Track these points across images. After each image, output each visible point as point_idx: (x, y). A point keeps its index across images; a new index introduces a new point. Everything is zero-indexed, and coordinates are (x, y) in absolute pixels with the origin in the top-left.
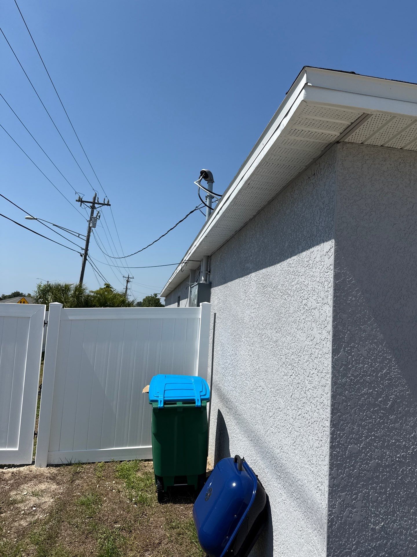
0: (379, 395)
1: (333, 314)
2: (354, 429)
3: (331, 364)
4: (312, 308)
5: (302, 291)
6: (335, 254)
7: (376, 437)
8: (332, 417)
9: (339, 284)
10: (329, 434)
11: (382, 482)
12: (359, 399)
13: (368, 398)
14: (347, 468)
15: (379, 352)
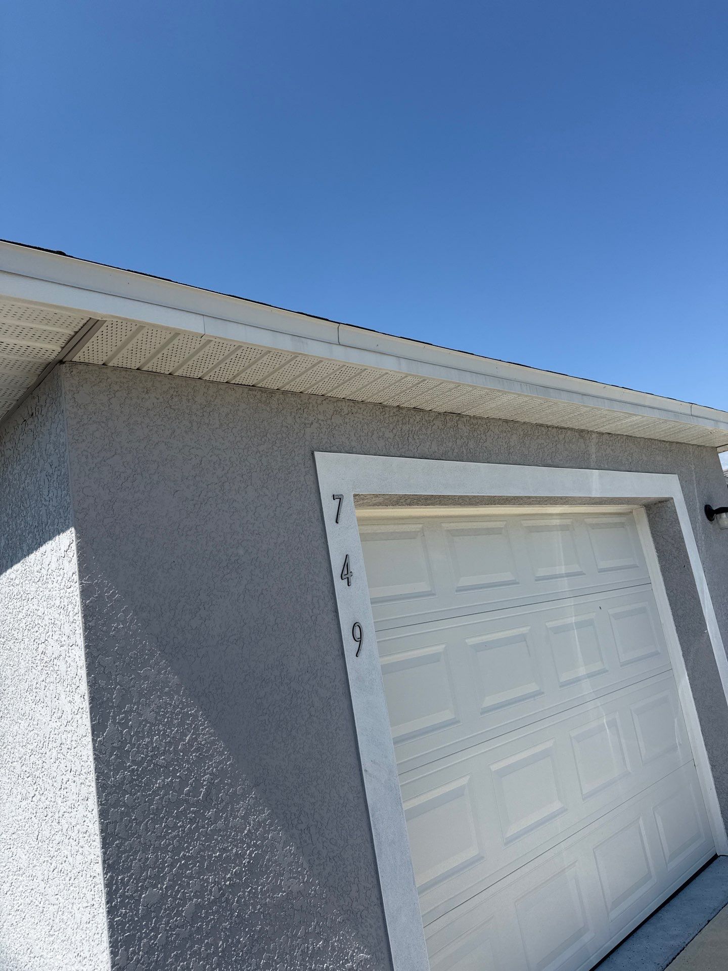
0: (184, 782)
1: (86, 661)
2: (148, 859)
3: (92, 754)
4: (54, 656)
5: (36, 629)
6: (78, 552)
7: (189, 858)
8: (104, 853)
9: (91, 604)
10: (103, 888)
11: (207, 937)
12: (151, 802)
13: (166, 794)
14: (145, 937)
15: (175, 707)
